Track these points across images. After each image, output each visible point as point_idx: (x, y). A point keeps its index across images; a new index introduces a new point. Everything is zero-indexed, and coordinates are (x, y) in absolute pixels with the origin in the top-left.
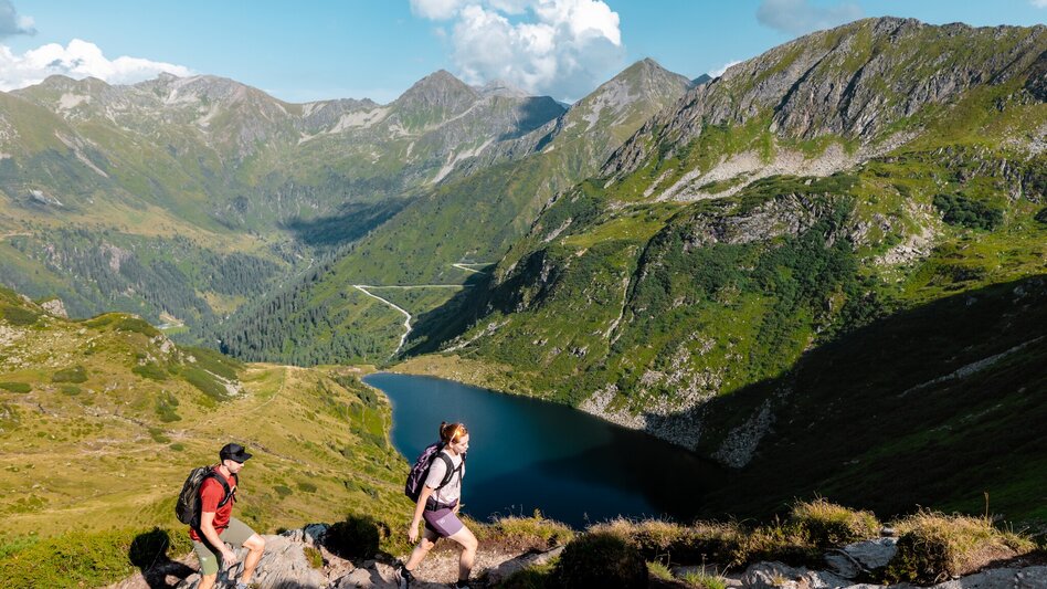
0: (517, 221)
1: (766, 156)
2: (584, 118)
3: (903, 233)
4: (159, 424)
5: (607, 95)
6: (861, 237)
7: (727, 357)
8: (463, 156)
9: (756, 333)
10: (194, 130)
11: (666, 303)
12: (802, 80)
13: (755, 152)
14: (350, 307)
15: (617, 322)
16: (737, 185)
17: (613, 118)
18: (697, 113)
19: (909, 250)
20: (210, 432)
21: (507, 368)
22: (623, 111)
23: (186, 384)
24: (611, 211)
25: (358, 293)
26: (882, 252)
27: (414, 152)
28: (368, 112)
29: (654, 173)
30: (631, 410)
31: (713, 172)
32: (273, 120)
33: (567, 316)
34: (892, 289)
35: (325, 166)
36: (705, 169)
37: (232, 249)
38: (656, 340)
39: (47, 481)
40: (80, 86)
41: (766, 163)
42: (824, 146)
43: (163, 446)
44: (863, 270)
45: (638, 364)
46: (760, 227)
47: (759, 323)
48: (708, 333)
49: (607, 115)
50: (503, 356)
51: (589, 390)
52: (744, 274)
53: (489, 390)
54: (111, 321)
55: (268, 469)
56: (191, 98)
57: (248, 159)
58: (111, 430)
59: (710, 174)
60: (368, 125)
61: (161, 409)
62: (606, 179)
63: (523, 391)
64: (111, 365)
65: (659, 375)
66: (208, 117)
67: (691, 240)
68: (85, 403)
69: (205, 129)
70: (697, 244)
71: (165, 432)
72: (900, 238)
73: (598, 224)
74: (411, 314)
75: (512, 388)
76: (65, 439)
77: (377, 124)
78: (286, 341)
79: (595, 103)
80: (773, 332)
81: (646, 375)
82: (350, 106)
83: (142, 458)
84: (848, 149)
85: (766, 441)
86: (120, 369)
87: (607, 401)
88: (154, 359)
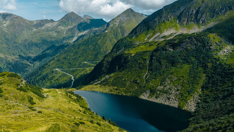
0: (102, 50)
2: (115, 23)
3: (224, 47)
4: (30, 105)
5: (120, 17)
6: (213, 48)
7: (181, 81)
8: (80, 34)
9: (188, 74)
10: (2, 27)
11: (161, 68)
13: (174, 28)
14: (55, 75)
15: (147, 73)
16: (171, 36)
17: (123, 23)
19: (226, 51)
20: (46, 107)
21: (116, 88)
22: (125, 21)
23: (32, 93)
24: (137, 44)
25: (57, 71)
26: (219, 52)
27: (66, 33)
28: (52, 23)
29: (147, 34)
30: (156, 97)
31: (164, 33)
32: (25, 25)
34: (225, 61)
35: (41, 38)
36: (161, 32)
38: (159, 78)
39: (6, 125)
42: (192, 26)
43: (35, 112)
44: (215, 57)
45: (155, 85)
46: (185, 46)
47: (188, 71)
48: (174, 75)
49: (121, 23)
50: (114, 84)
51: (141, 93)
53: (112, 94)
54: (6, 74)
55: (69, 118)
57: (18, 35)
58: (17, 107)
59: (163, 34)
60: (52, 26)
61: (29, 100)
62: (133, 36)
63: (121, 94)
64: (9, 87)
65: (162, 87)
66: (6, 24)
67: (165, 50)
68: (6, 99)
69: (5, 27)
70: (168, 51)
71: (33, 108)
73: (134, 48)
74: (73, 76)
75: (118, 93)
76: (5, 111)
77: (55, 26)
79: (117, 20)
80: (193, 74)
81: (158, 87)
82: (47, 21)
83: (32, 116)
84: (199, 27)
86: (13, 89)
87: (148, 95)
88: (22, 85)
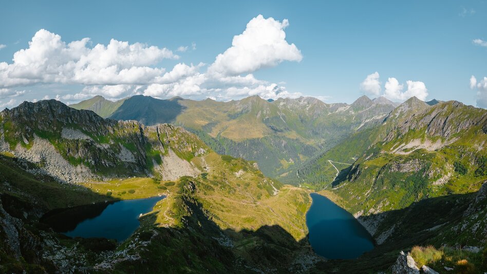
1: (422, 141)
2: (395, 114)
3: (443, 175)
5: (402, 107)
6: (431, 175)
7: (391, 208)
8: (367, 121)
9: (400, 202)
10: (305, 111)
11: (382, 188)
12: (434, 118)
13: (420, 139)
14: (326, 167)
15: (369, 191)
16: (412, 150)
17: (403, 115)
18: (408, 125)
19: (442, 180)
21: (342, 199)
22: (406, 113)
24: (381, 154)
25: (329, 162)
26: (435, 181)
27: (355, 119)
28: (345, 107)
29: (395, 142)
31: (408, 145)
32: (323, 108)
33: (358, 187)
34: (434, 194)
35: (333, 122)
36: (406, 143)
37: (308, 143)
38: (376, 199)
40: (284, 100)
41: (422, 143)
42: (437, 139)
44: (429, 186)
45: (370, 205)
46: (408, 168)
47: (401, 199)
48: (389, 199)
49: (402, 114)
51: (357, 210)
52: (402, 182)
56: (306, 103)
57: (315, 119)
60: (345, 111)
62: (383, 143)
63: (343, 207)
65: (374, 210)
66: (309, 108)
67: (391, 169)
69: (307, 111)
70: (392, 171)
72: (441, 176)
73: (377, 157)
75: (341, 205)
77: (347, 110)
78: (310, 173)
79: (399, 110)
82: (342, 105)
84: (442, 142)
85: (389, 238)
